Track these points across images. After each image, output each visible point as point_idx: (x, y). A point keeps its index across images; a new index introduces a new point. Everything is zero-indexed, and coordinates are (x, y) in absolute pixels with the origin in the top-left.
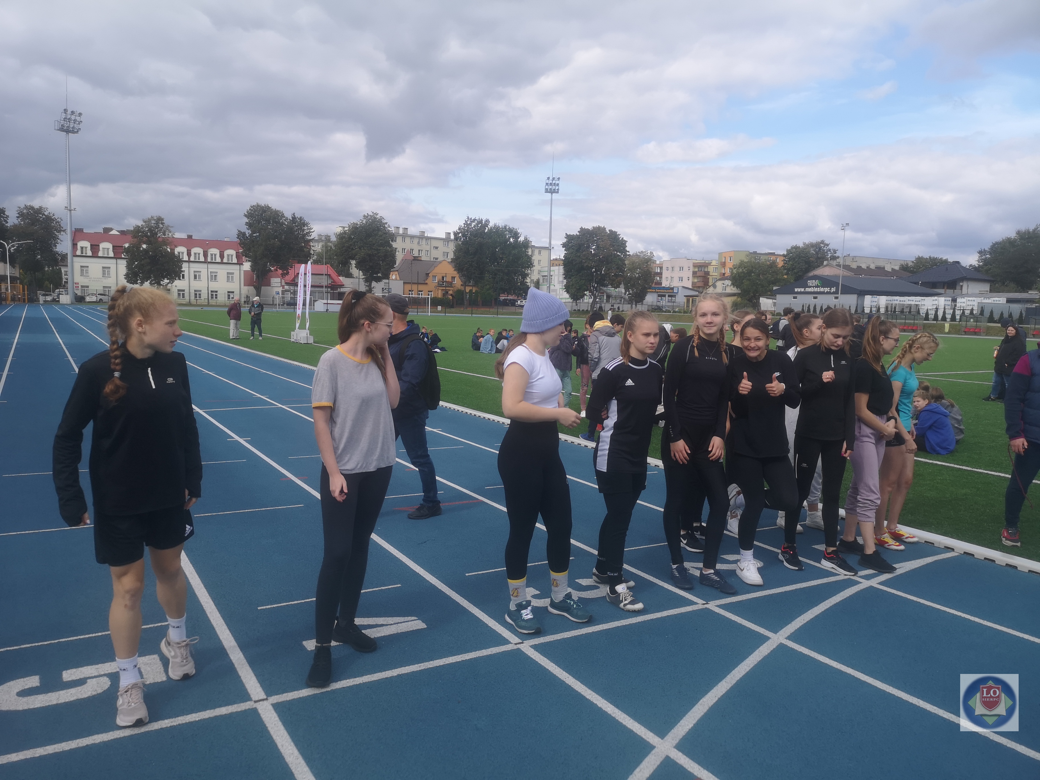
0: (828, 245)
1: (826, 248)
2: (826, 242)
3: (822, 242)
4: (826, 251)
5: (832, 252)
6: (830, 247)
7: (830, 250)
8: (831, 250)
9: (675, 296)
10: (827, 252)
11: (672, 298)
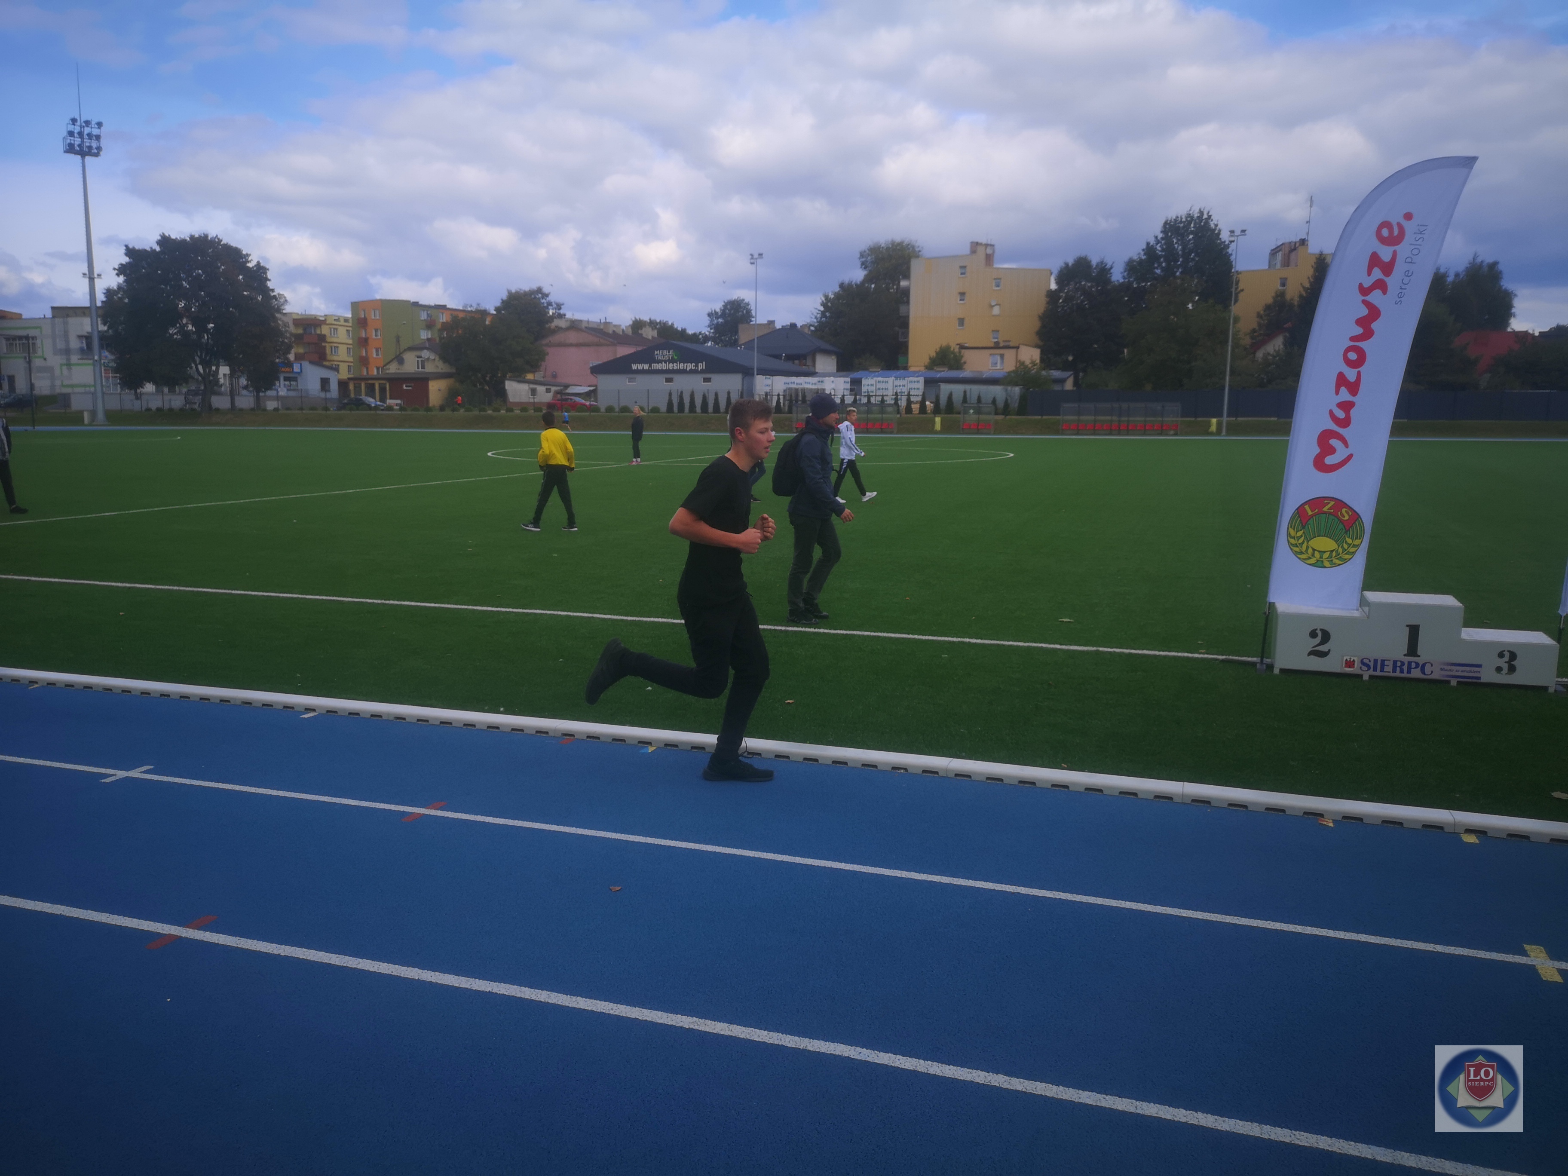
0: (547, 295)
1: (546, 299)
2: (546, 290)
3: (539, 290)
4: (545, 305)
5: (555, 306)
6: (551, 298)
7: (550, 304)
8: (553, 304)
9: (295, 379)
10: (547, 308)
11: (292, 383)
